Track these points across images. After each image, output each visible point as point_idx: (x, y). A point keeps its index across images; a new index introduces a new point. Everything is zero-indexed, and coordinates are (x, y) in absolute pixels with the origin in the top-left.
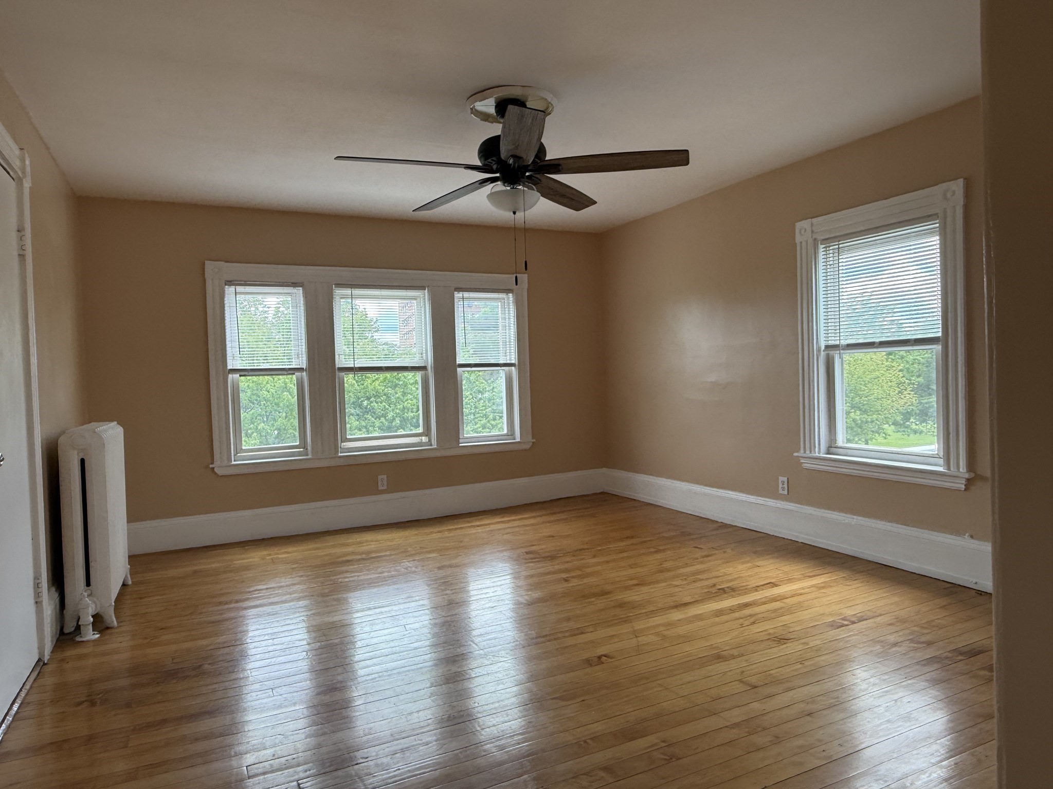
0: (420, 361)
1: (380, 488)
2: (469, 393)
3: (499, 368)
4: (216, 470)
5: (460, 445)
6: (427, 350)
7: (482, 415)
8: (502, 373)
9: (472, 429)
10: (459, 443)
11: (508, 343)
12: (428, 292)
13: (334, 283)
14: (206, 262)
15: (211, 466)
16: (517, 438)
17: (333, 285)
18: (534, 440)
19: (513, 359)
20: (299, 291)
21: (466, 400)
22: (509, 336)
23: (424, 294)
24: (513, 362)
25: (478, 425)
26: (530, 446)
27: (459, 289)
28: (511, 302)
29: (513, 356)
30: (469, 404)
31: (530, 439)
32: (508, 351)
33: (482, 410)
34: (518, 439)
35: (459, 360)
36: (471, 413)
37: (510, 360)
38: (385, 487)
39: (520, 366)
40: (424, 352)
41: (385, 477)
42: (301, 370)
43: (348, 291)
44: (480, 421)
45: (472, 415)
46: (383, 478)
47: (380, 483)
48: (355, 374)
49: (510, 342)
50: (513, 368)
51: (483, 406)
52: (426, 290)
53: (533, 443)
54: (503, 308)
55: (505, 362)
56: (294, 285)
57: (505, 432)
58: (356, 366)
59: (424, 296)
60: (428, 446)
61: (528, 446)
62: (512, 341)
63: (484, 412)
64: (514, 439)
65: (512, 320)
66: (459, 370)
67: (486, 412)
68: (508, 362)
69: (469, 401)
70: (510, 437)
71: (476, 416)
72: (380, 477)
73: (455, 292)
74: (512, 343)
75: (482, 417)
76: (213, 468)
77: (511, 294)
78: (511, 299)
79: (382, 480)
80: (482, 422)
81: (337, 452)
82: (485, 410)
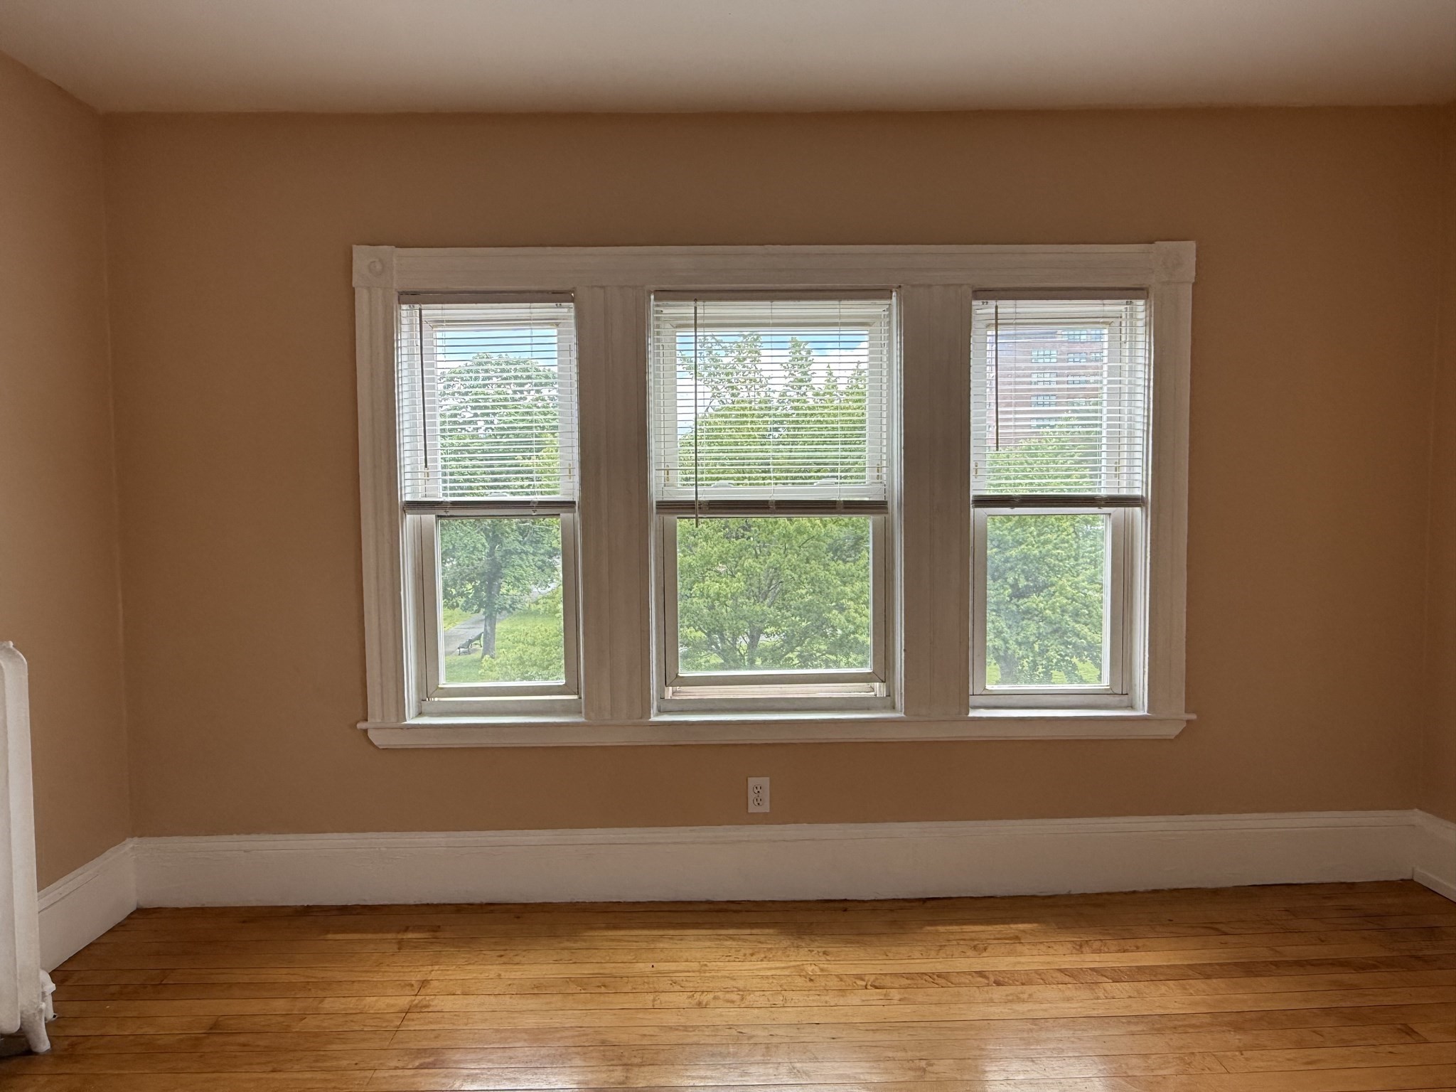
0: (875, 486)
1: (752, 808)
2: (1068, 523)
3: (1095, 510)
4: (371, 734)
5: (972, 714)
6: (890, 461)
7: (1088, 560)
8: (1102, 524)
9: (1070, 583)
10: (967, 708)
11: (1125, 441)
12: (899, 304)
13: (654, 287)
14: (354, 246)
15: (361, 725)
16: (1139, 702)
17: (649, 293)
18: (1193, 717)
19: (1138, 484)
20: (567, 311)
21: (1063, 536)
22: (1130, 419)
23: (889, 309)
24: (1138, 492)
25: (1081, 578)
26: (1177, 732)
27: (985, 293)
28: (1140, 323)
29: (1138, 477)
30: (1068, 542)
31: (1178, 711)
32: (1125, 463)
33: (1090, 552)
34: (1142, 711)
35: (980, 485)
36: (1069, 557)
37: (1131, 487)
38: (766, 808)
39: (1158, 504)
40: (884, 463)
41: (765, 782)
42: (568, 505)
43: (685, 310)
44: (1086, 569)
45: (1072, 559)
46: (760, 788)
47: (751, 796)
48: (697, 519)
49: (1131, 437)
50: (1138, 510)
51: (1091, 546)
52: (894, 299)
53: (1188, 721)
54: (1116, 341)
55: (1114, 493)
56: (557, 296)
57: (1105, 683)
58: (701, 498)
59: (890, 315)
60: (885, 708)
61: (1172, 731)
62: (1139, 433)
63: (1093, 555)
64: (1131, 707)
65: (1141, 375)
66: (978, 513)
67: (1096, 556)
68: (1124, 492)
69: (1066, 538)
70: (1117, 698)
71: (1081, 561)
72: (753, 782)
73: (974, 303)
74: (1139, 441)
75: (1090, 564)
76: (366, 731)
77: (1141, 302)
78: (1142, 315)
79: (759, 789)
80: (1088, 572)
81: (646, 711)
82: (1094, 552)
